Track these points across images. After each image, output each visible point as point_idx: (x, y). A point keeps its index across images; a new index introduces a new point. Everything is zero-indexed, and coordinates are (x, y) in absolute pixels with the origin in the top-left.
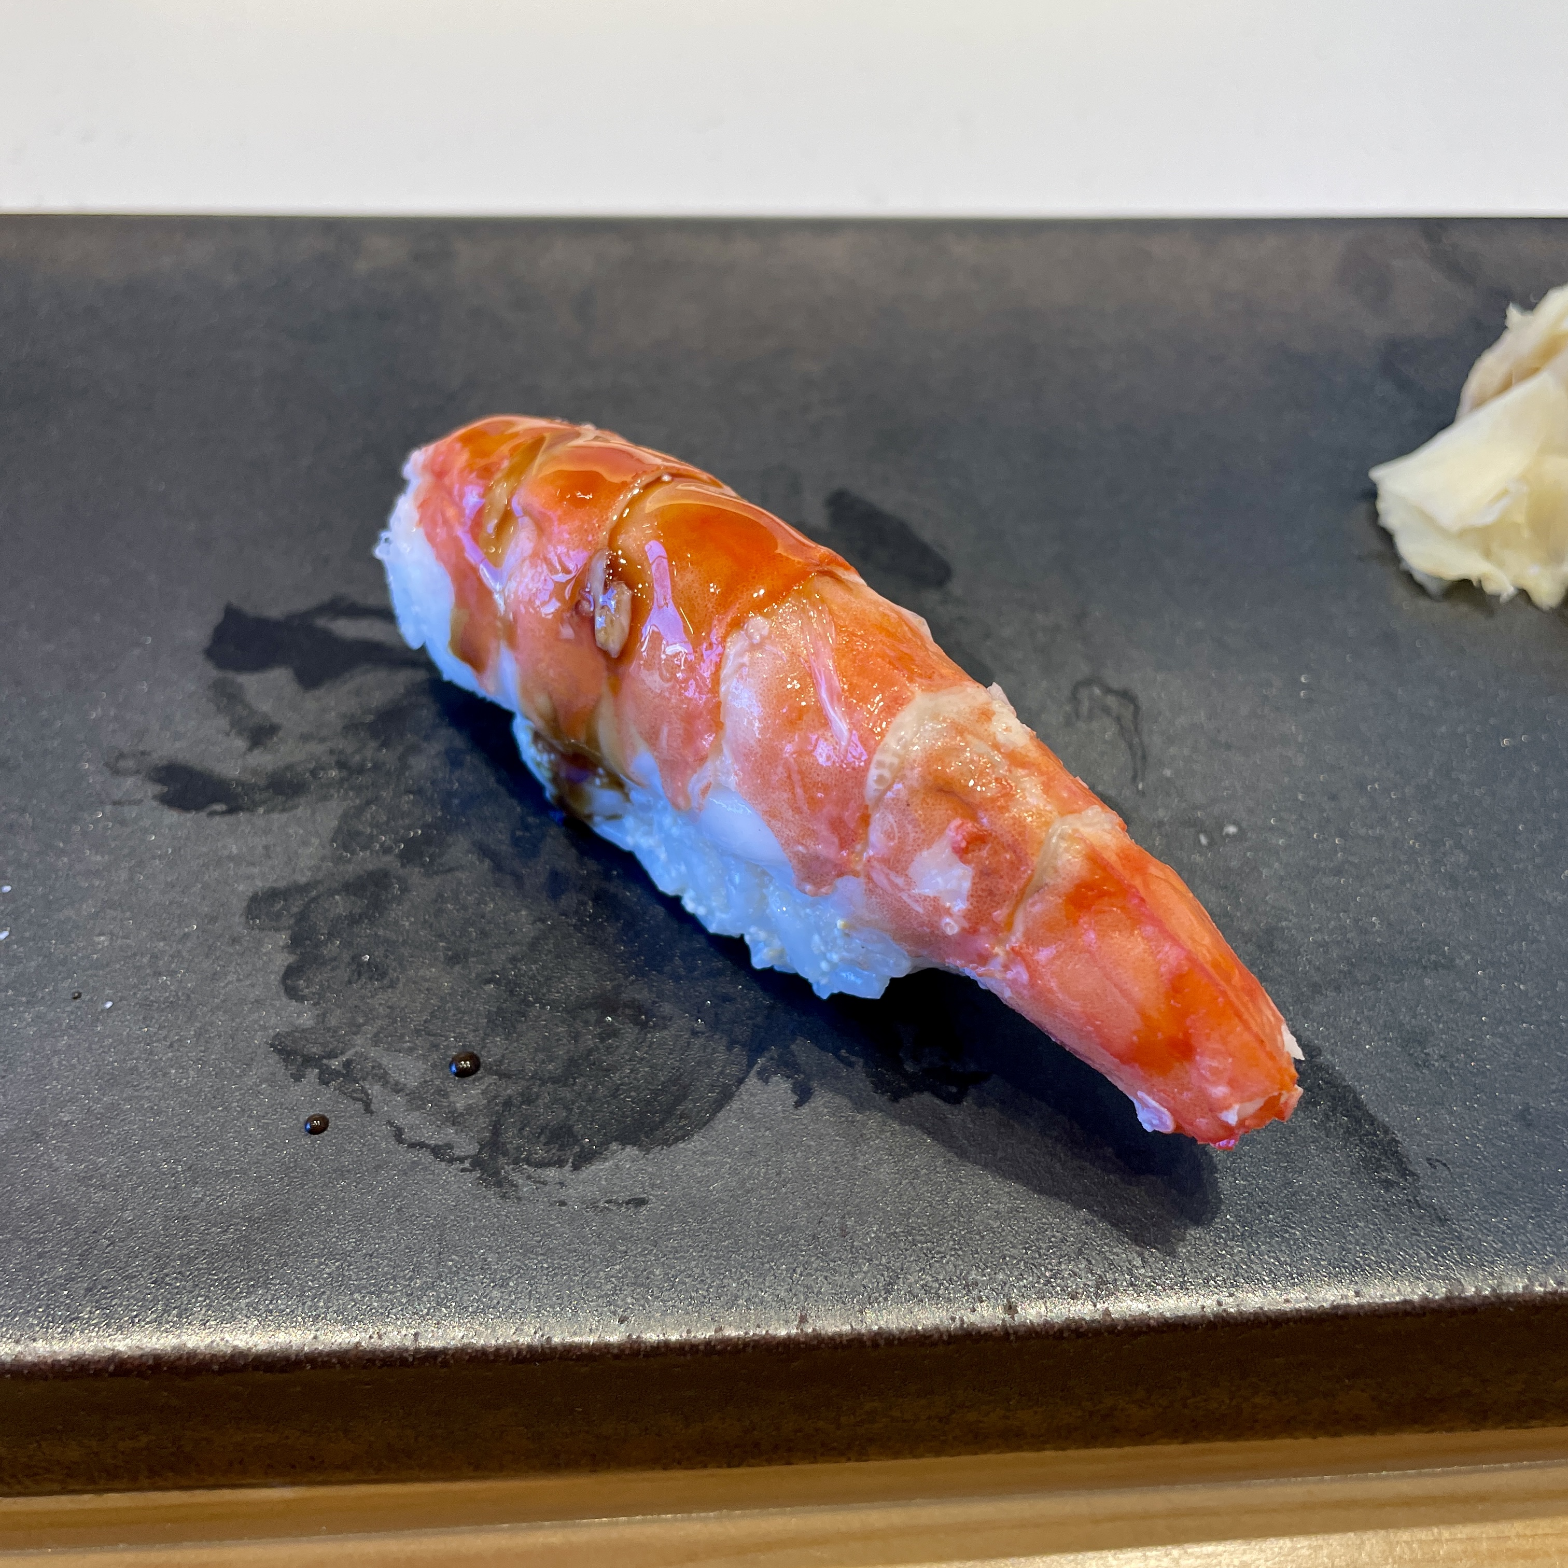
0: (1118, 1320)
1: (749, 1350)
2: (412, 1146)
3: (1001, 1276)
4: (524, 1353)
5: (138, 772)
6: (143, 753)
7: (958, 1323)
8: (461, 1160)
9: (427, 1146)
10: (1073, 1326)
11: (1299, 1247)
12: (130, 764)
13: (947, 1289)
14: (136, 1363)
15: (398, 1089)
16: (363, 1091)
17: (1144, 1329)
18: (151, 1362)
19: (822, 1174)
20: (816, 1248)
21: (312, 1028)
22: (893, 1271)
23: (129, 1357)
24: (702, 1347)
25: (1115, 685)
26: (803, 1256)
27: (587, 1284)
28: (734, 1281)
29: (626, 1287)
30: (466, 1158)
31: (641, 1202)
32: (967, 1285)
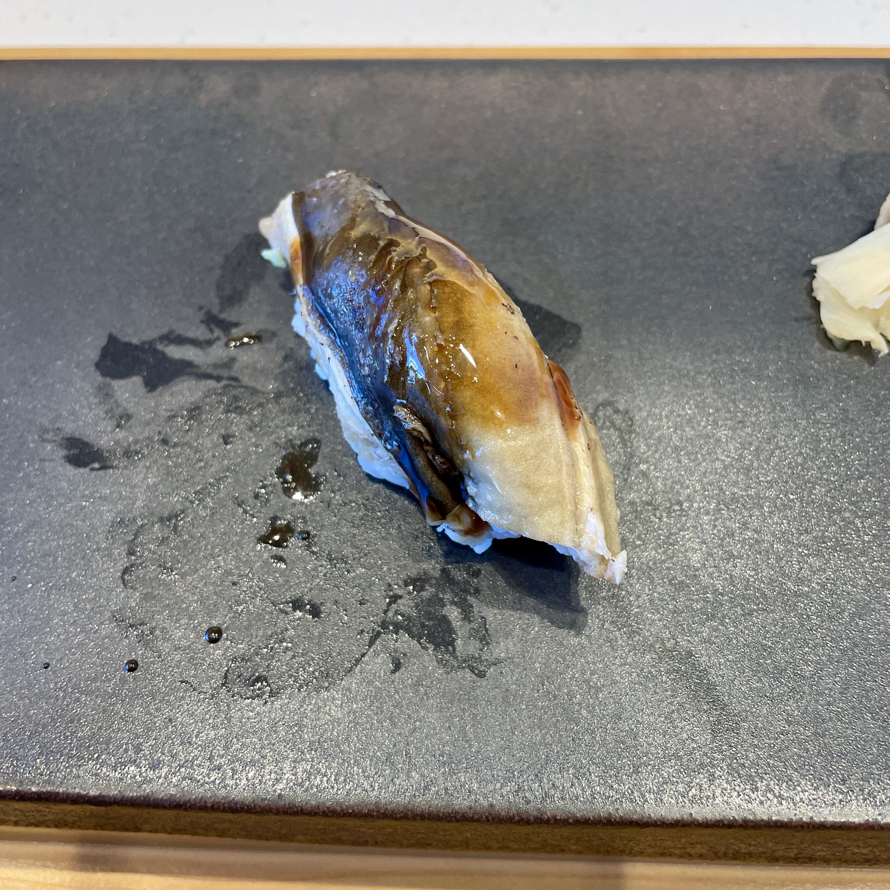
2: (181, 682)
5: (55, 441)
6: (58, 429)
9: (189, 683)
12: (51, 435)
15: (177, 647)
16: (159, 647)
25: (621, 408)
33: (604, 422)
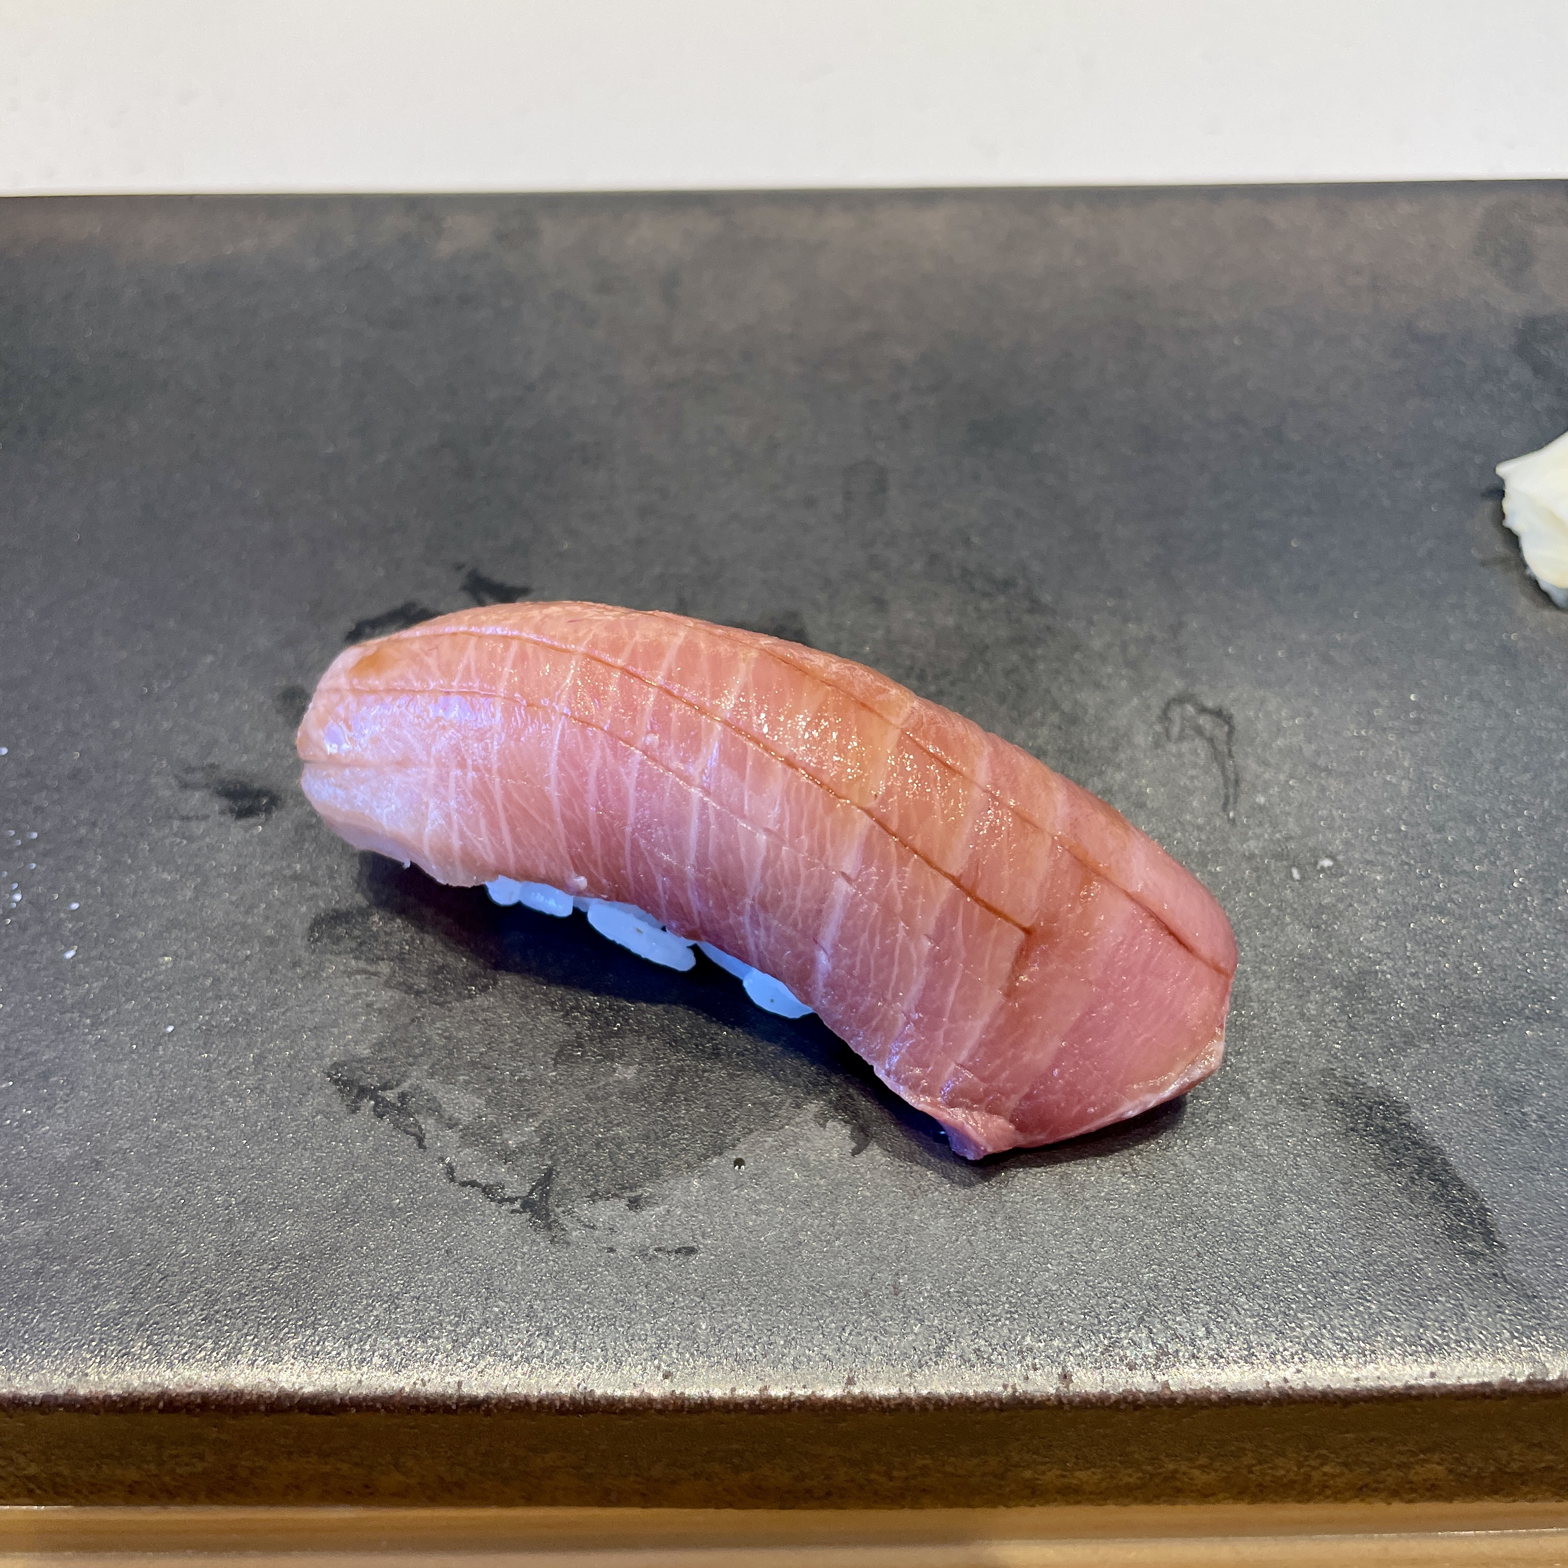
0: (1178, 1392)
1: (795, 1410)
2: (464, 1184)
3: (1056, 1343)
4: (567, 1405)
5: (207, 786)
6: (212, 766)
7: (1010, 1390)
8: (512, 1200)
9: (479, 1185)
10: (1130, 1398)
11: (1374, 1322)
12: (198, 776)
13: (1000, 1354)
14: (185, 1401)
15: (452, 1124)
16: (416, 1124)
17: (1205, 1404)
18: (199, 1401)
19: (877, 1228)
20: (867, 1306)
21: (368, 1058)
22: (945, 1333)
23: (177, 1395)
24: (746, 1406)
25: (1210, 704)
26: (852, 1314)
27: (633, 1335)
28: (781, 1337)
29: (671, 1340)
30: (516, 1199)
31: (691, 1251)
32: (1021, 1352)
33: (1182, 730)
